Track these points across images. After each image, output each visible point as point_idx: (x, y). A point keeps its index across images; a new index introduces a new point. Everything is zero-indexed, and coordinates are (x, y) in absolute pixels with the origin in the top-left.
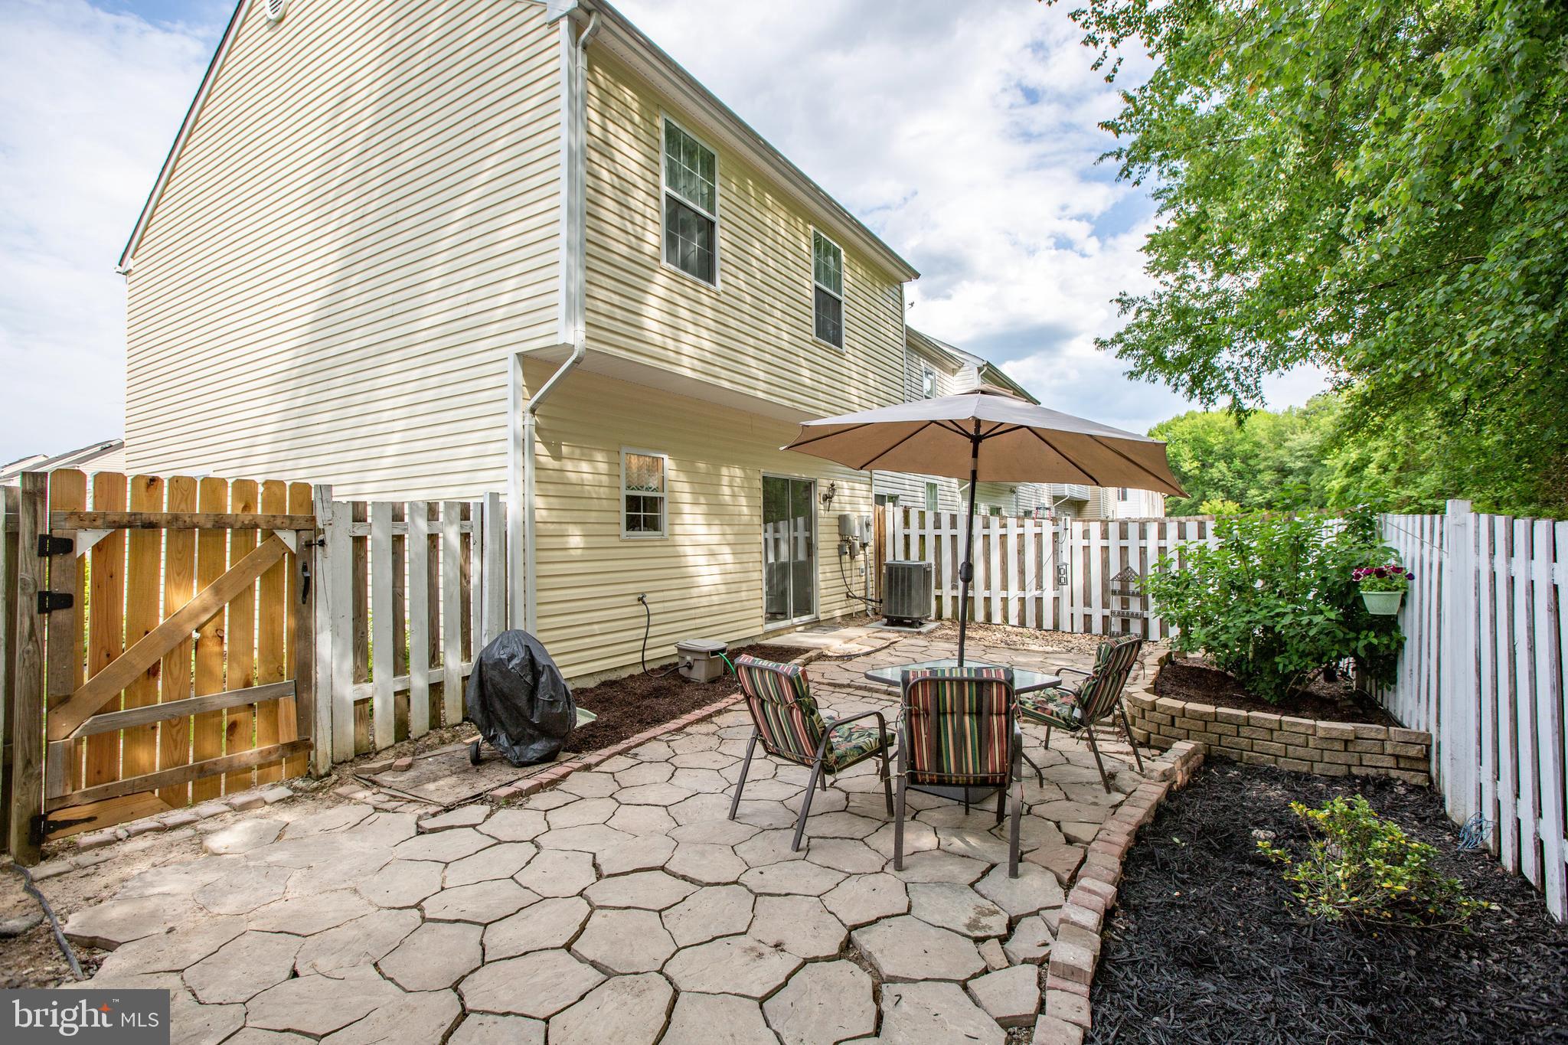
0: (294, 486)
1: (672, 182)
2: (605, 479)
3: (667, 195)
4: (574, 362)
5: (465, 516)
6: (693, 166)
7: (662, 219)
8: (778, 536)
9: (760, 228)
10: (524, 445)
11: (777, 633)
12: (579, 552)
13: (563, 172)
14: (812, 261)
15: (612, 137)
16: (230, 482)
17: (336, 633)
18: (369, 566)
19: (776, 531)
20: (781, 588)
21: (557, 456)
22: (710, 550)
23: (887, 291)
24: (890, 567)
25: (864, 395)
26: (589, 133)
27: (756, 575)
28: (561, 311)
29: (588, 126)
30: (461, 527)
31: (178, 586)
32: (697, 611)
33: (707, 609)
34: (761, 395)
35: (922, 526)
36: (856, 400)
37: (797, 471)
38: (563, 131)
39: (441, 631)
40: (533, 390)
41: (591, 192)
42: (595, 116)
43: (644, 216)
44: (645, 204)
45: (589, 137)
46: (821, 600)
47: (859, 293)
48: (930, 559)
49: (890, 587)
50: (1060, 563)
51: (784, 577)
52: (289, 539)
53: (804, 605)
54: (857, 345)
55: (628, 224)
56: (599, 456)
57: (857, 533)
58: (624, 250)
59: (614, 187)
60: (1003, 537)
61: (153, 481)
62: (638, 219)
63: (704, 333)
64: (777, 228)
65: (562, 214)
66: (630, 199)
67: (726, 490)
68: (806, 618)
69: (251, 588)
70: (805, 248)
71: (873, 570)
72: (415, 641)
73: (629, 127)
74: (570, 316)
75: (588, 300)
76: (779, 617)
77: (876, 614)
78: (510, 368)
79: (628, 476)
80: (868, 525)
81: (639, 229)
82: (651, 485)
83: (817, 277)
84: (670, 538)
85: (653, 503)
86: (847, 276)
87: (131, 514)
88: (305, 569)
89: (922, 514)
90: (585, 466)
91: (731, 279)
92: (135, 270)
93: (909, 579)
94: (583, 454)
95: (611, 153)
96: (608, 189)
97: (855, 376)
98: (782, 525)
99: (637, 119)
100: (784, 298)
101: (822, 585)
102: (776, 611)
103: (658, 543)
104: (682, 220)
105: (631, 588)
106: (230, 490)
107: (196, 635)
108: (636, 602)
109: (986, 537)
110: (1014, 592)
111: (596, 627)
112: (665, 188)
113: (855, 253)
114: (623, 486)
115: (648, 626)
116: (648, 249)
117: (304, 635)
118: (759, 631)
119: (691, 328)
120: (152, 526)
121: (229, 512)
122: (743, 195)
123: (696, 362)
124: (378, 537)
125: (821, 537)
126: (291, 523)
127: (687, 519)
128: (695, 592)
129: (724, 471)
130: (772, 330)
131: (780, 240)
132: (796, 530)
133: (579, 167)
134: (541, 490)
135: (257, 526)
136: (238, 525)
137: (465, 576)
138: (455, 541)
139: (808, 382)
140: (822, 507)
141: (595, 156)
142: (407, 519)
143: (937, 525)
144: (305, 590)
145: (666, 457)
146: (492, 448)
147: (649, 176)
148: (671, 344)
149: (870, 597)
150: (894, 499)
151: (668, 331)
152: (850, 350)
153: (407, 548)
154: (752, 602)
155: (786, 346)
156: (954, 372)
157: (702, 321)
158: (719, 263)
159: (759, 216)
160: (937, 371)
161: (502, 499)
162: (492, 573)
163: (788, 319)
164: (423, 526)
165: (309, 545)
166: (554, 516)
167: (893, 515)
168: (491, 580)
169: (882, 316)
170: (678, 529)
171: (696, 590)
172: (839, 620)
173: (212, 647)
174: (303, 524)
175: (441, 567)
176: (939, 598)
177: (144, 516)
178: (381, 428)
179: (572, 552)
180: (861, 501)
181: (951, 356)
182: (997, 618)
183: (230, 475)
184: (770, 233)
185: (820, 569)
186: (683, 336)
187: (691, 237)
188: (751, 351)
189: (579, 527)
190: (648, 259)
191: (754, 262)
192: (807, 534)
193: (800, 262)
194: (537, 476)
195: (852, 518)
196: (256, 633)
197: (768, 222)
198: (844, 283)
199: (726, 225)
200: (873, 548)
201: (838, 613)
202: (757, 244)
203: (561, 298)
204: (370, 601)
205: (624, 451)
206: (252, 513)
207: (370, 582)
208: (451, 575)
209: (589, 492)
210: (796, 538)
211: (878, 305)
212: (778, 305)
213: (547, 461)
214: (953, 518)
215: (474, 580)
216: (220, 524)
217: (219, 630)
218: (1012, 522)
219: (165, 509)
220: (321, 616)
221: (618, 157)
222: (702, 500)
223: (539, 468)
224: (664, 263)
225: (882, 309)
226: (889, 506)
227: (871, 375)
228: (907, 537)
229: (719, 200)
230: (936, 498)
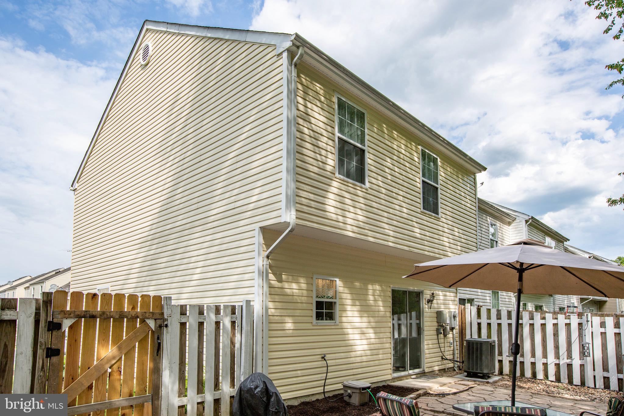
0: (155, 297)
1: (341, 131)
2: (305, 292)
3: (339, 138)
4: (290, 231)
5: (233, 313)
6: (352, 120)
7: (336, 151)
8: (400, 322)
9: (390, 150)
10: (263, 274)
11: (400, 378)
12: (291, 331)
13: (284, 132)
14: (421, 167)
15: (309, 110)
16: (127, 295)
17: (171, 371)
18: (187, 336)
19: (399, 319)
20: (402, 352)
21: (280, 280)
22: (361, 331)
23: (466, 179)
24: (469, 342)
25: (452, 241)
26: (298, 110)
27: (388, 345)
28: (283, 204)
29: (297, 106)
30: (232, 318)
31: (103, 346)
32: (354, 365)
33: (360, 364)
34: (391, 244)
35: (489, 317)
36: (447, 244)
37: (413, 286)
38: (285, 110)
39: (221, 371)
40: (268, 246)
41: (299, 140)
42: (300, 100)
43: (327, 151)
44: (327, 144)
45: (298, 112)
46: (426, 361)
47: (449, 182)
48: (495, 338)
49: (469, 354)
50: (584, 343)
51: (404, 346)
52: (152, 324)
53: (416, 363)
54: (448, 213)
55: (318, 156)
56: (302, 280)
57: (448, 322)
58: (316, 170)
59: (310, 137)
60: (543, 326)
61: (95, 295)
62: (323, 152)
63: (359, 212)
64: (400, 150)
65: (284, 153)
66: (319, 142)
67: (371, 298)
68: (417, 371)
69: (134, 347)
70: (416, 159)
71: (458, 343)
72: (208, 376)
73: (319, 104)
74: (288, 207)
75: (297, 198)
76: (401, 369)
77: (460, 369)
78: (257, 235)
79: (317, 290)
80: (454, 317)
81: (324, 158)
82: (329, 295)
83: (424, 175)
84: (340, 324)
85: (331, 305)
86: (441, 173)
87: (85, 311)
88: (158, 338)
89: (489, 311)
90: (294, 286)
91: (374, 181)
92: (78, 188)
93: (481, 350)
94: (293, 279)
95: (310, 119)
96: (307, 139)
97: (446, 230)
98: (403, 316)
99: (323, 99)
100: (404, 189)
101: (427, 351)
102: (399, 366)
103: (333, 327)
104: (347, 150)
105: (318, 351)
106: (126, 300)
107: (109, 370)
108: (321, 359)
109: (532, 325)
110: (551, 359)
111: (299, 372)
112: (338, 134)
113: (447, 159)
114: (314, 296)
115: (327, 373)
116: (329, 168)
117: (157, 371)
118: (389, 377)
119: (352, 209)
120: (93, 317)
121: (126, 310)
122: (380, 133)
123: (354, 228)
124: (192, 322)
125: (426, 324)
126: (153, 316)
127: (349, 314)
128: (353, 354)
129: (370, 287)
130: (397, 207)
131: (402, 156)
132: (411, 319)
133: (293, 128)
134: (271, 298)
135: (137, 317)
136: (130, 317)
137: (233, 343)
138: (228, 325)
139: (418, 235)
140: (427, 306)
141: (301, 121)
142: (205, 314)
143: (499, 317)
144: (158, 349)
145: (337, 280)
146: (247, 276)
147: (329, 129)
148: (341, 219)
149: (456, 359)
150: (471, 301)
151: (339, 212)
152: (444, 216)
153: (205, 327)
154: (385, 361)
155: (405, 216)
156: (509, 224)
157: (358, 205)
158: (367, 172)
159: (389, 144)
160: (498, 224)
161: (252, 303)
162: (246, 341)
163: (407, 200)
164: (213, 317)
165: (160, 326)
166: (277, 313)
167: (470, 311)
168: (246, 346)
169: (463, 194)
170: (344, 319)
171: (354, 353)
172: (437, 372)
173: (116, 376)
174: (158, 316)
175: (221, 338)
176: (500, 362)
177: (90, 312)
178: (191, 266)
179: (287, 332)
180: (451, 303)
181: (508, 215)
182: (540, 375)
183: (127, 292)
184: (396, 153)
185: (426, 343)
186: (348, 215)
187: (351, 159)
188: (385, 220)
189: (291, 318)
190: (329, 173)
191: (387, 170)
192: (418, 321)
193: (414, 168)
194: (270, 291)
195: (444, 313)
196: (136, 369)
197: (395, 147)
198: (440, 177)
199: (371, 151)
200: (458, 331)
201: (436, 368)
202: (389, 160)
203: (283, 197)
204: (187, 354)
205: (315, 277)
206: (136, 311)
207: (187, 345)
208: (226, 343)
209: (296, 299)
210: (411, 324)
211: (460, 188)
212: (401, 193)
213: (275, 283)
214: (509, 313)
215: (237, 345)
216: (122, 316)
217: (119, 368)
218: (549, 316)
219: (99, 309)
220: (165, 363)
221: (313, 120)
222: (357, 303)
223: (271, 287)
224: (337, 175)
225: (463, 190)
226: (468, 305)
227: (456, 230)
228: (479, 324)
229: (367, 137)
230: (498, 300)
